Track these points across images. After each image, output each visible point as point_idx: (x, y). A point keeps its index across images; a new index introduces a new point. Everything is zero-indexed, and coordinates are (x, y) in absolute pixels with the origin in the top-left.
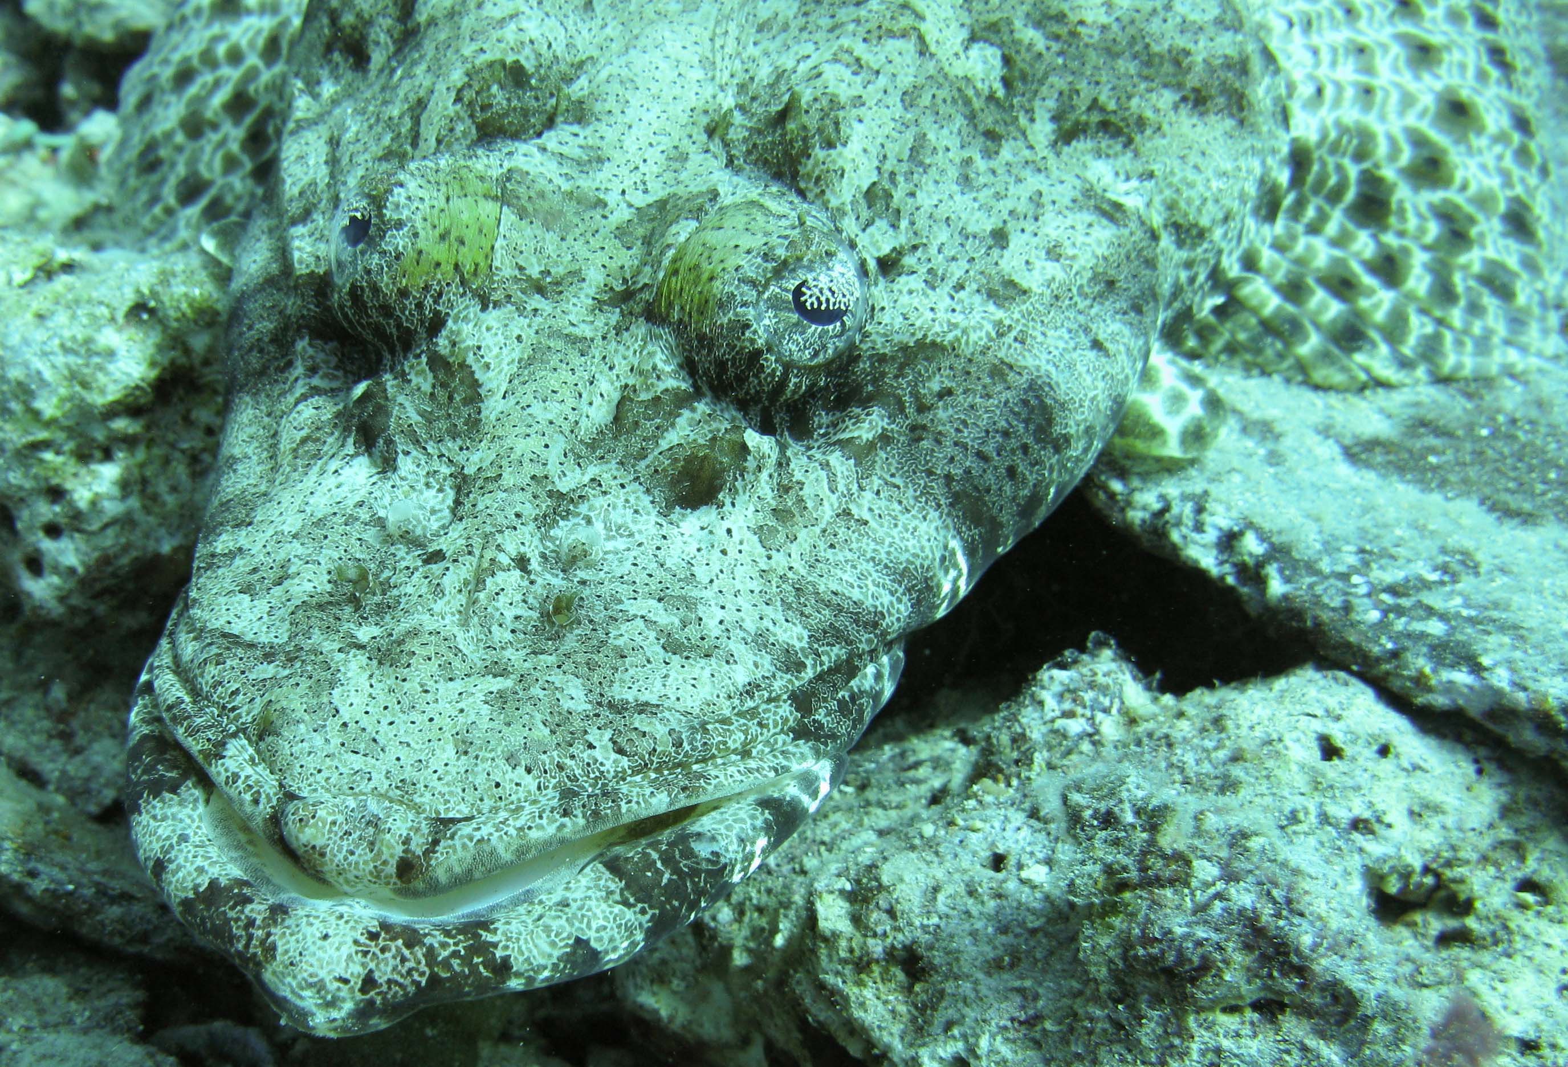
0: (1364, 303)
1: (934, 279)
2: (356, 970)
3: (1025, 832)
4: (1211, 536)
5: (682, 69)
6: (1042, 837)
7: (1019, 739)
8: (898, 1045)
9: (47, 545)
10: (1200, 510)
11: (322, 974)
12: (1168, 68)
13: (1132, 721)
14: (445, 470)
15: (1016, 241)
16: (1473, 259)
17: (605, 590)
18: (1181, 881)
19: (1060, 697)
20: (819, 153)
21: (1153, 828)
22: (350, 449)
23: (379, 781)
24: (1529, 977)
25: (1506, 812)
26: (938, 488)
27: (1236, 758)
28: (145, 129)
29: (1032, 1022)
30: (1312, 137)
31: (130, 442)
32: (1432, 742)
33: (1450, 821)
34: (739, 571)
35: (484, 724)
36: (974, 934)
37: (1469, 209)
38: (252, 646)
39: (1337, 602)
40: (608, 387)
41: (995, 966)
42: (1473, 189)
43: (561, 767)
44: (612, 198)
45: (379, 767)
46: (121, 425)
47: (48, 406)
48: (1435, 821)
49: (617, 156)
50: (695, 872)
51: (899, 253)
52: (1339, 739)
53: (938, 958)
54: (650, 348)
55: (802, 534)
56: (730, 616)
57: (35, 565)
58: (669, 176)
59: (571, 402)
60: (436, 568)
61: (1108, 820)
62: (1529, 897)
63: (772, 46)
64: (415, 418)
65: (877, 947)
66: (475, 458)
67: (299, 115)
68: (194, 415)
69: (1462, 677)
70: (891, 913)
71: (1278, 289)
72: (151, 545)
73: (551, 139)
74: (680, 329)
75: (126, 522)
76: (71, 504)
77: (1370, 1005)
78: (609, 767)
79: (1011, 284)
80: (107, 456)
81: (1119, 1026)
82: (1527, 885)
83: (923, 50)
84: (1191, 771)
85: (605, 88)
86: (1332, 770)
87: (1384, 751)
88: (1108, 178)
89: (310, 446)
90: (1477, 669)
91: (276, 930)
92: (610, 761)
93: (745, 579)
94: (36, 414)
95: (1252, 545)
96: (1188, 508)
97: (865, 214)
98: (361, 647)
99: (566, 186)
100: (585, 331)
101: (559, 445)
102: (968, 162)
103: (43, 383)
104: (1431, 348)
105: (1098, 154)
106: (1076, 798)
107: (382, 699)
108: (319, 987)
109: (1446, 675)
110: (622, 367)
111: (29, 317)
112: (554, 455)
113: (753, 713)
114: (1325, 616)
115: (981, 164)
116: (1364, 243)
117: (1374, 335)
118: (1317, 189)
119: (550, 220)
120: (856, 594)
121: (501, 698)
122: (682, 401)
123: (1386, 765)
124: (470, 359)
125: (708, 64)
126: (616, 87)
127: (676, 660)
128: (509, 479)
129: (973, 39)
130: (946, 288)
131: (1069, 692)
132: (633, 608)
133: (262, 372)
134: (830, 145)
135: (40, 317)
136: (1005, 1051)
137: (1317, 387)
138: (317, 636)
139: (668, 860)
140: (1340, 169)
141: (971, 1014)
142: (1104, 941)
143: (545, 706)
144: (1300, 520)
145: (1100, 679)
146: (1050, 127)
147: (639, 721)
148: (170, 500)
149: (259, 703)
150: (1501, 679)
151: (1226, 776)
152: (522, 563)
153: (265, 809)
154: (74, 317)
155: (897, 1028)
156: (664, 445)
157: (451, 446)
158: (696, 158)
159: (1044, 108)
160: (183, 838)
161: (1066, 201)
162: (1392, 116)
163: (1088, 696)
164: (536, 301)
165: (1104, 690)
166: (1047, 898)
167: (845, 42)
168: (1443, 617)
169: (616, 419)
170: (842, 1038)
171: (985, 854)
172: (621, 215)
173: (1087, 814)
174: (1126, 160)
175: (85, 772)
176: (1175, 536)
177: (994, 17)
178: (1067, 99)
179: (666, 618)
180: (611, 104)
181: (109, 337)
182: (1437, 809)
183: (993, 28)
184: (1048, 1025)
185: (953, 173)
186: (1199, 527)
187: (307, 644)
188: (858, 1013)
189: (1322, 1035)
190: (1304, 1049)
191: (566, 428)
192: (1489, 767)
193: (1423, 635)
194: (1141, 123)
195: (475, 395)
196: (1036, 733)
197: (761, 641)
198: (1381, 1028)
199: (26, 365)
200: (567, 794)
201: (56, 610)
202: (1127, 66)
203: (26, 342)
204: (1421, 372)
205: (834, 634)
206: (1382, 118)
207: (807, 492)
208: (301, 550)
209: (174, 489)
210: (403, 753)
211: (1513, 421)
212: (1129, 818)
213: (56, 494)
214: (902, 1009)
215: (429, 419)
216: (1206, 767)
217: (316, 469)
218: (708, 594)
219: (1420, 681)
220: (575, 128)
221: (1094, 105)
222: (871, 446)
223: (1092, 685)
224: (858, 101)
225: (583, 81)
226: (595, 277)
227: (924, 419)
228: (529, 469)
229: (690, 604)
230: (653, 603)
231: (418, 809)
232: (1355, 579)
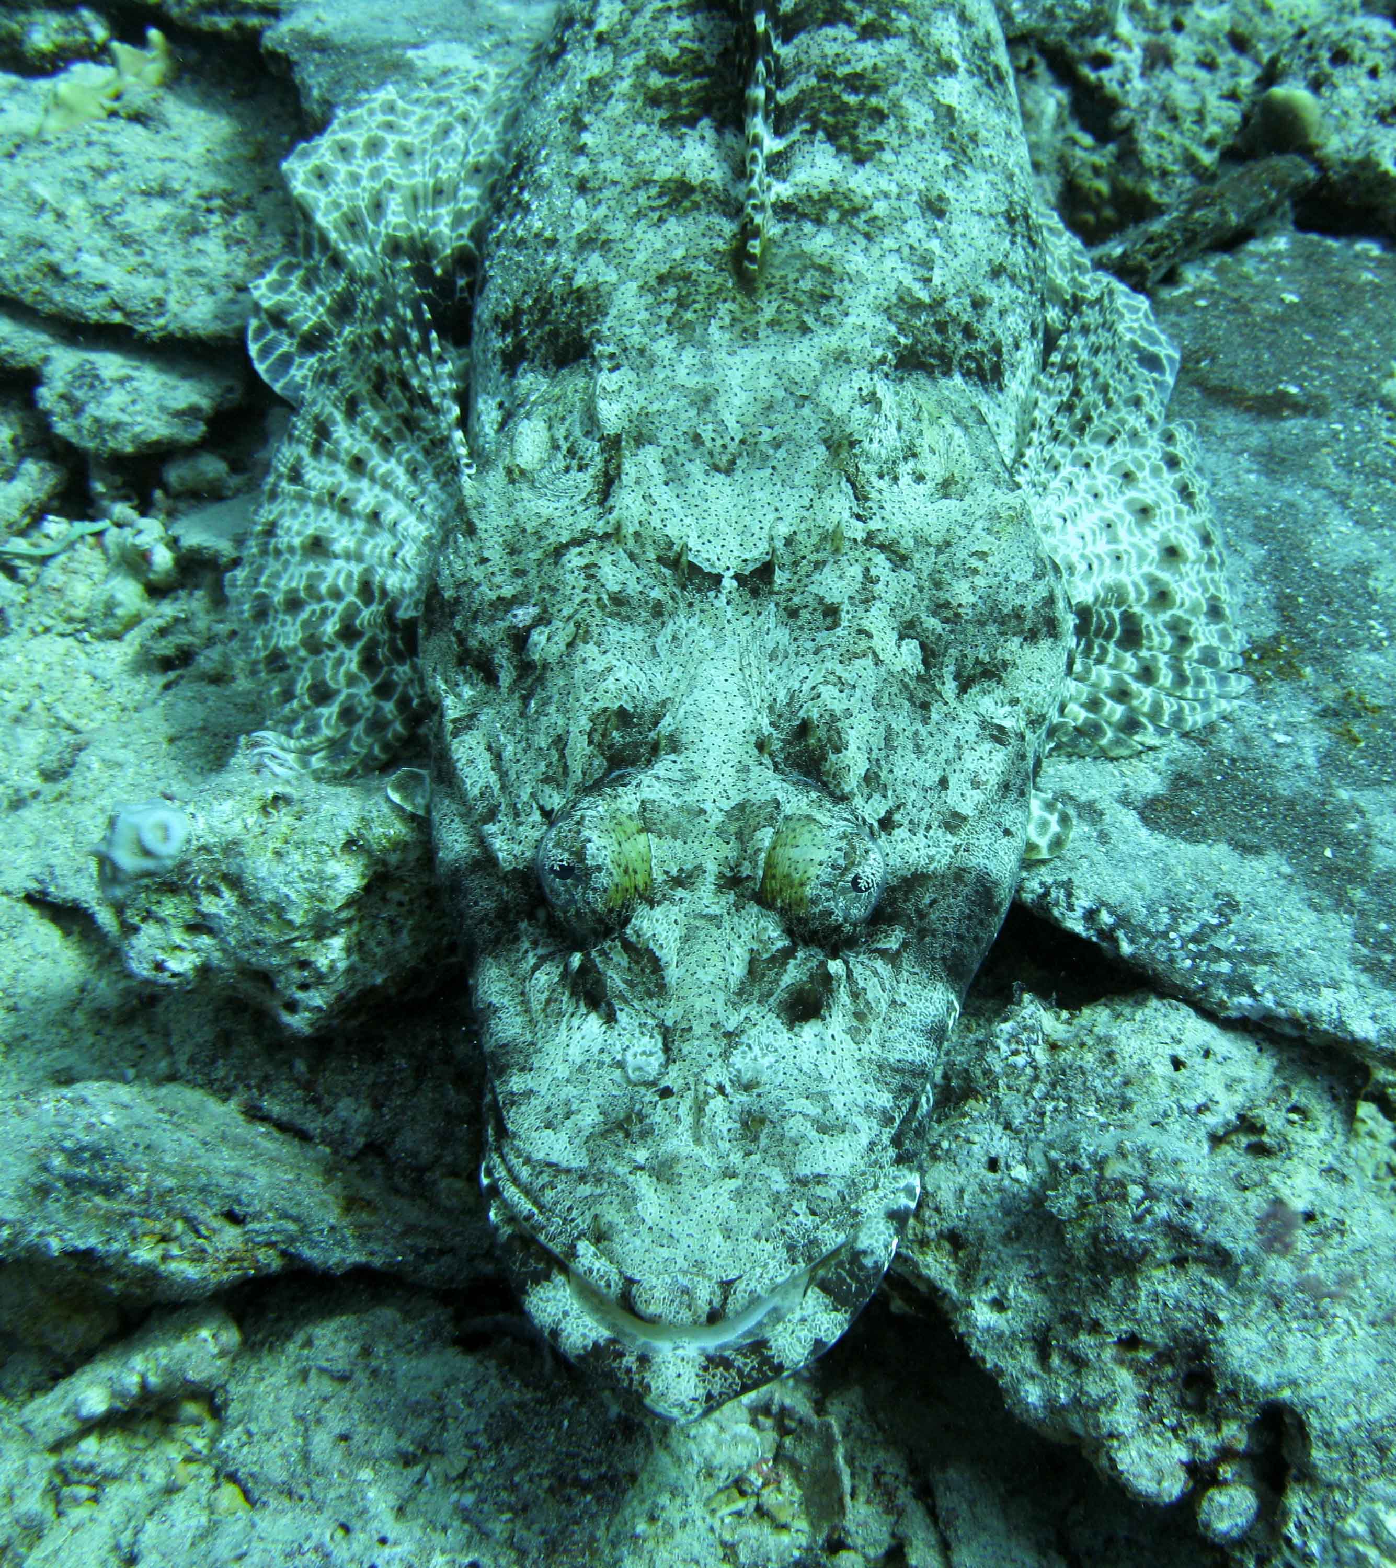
0: (1135, 703)
1: (913, 827)
2: (701, 1392)
3: (1005, 1140)
4: (1079, 912)
5: (730, 699)
6: (1016, 1143)
7: (987, 1073)
8: (954, 1290)
9: (300, 995)
10: (1069, 895)
11: (683, 1398)
12: (1014, 622)
13: (1054, 1047)
14: (651, 1022)
15: (953, 780)
16: (1194, 651)
17: (772, 1097)
18: (1123, 1198)
19: (1008, 1042)
20: (832, 757)
21: (1101, 1169)
22: (583, 1010)
23: (681, 1263)
24: (1303, 1169)
25: (1277, 1070)
26: (938, 966)
27: (1127, 1083)
28: (267, 638)
29: (1039, 1277)
30: (1090, 600)
31: (349, 922)
32: (1231, 1036)
33: (1248, 1086)
34: (846, 1065)
35: (734, 1214)
36: (990, 1218)
37: (1186, 617)
38: (568, 1171)
39: (1164, 957)
40: (740, 952)
41: (1007, 1239)
42: (1187, 604)
43: (783, 1232)
44: (708, 806)
45: (679, 1254)
46: (344, 915)
47: (296, 917)
48: (1240, 1088)
49: (703, 773)
50: (868, 1277)
51: (890, 813)
52: (1182, 1055)
53: (971, 1236)
54: (762, 923)
55: (874, 1027)
56: (848, 1098)
57: (292, 1007)
58: (740, 784)
59: (720, 965)
60: (671, 1101)
61: (1075, 1169)
62: (1294, 1117)
63: (782, 671)
64: (623, 986)
65: (931, 1232)
66: (670, 1013)
67: (451, 714)
68: (389, 895)
69: (1245, 1000)
70: (937, 1210)
71: (1082, 705)
72: (369, 982)
73: (660, 768)
74: (783, 912)
75: (351, 970)
76: (316, 970)
77: (1239, 1258)
78: (810, 1224)
79: (956, 815)
80: (335, 933)
81: (1096, 1285)
82: (1294, 1109)
83: (878, 662)
84: (1101, 1091)
85: (685, 723)
86: (1181, 1076)
87: (1207, 1054)
88: (992, 708)
89: (553, 1006)
90: (1254, 995)
91: (647, 1374)
92: (808, 1221)
93: (851, 1071)
94: (290, 923)
95: (1106, 918)
96: (1062, 894)
97: (866, 791)
98: (642, 1168)
99: (678, 803)
100: (715, 910)
101: (721, 997)
102: (916, 733)
103: (292, 902)
104: (1178, 718)
105: (984, 692)
106: (1054, 1154)
107: (667, 1205)
108: (682, 1405)
109: (1236, 1000)
110: (746, 936)
111: (269, 855)
112: (719, 1006)
113: (876, 1162)
114: (1160, 967)
115: (923, 731)
116: (1130, 663)
117: (1143, 720)
118: (1097, 633)
119: (676, 833)
120: (910, 1057)
121: (738, 1195)
122: (787, 954)
123: (1210, 1063)
124: (651, 945)
125: (745, 692)
126: (692, 722)
127: (826, 1137)
128: (698, 1030)
129: (901, 638)
130: (922, 831)
131: (1014, 1038)
132: (793, 1106)
133: (497, 941)
134: (838, 750)
135: (279, 854)
136: (1025, 1296)
137: (1112, 759)
138: (610, 1162)
139: (852, 1275)
140: (1109, 616)
141: (999, 1274)
142: (1080, 1234)
143: (764, 1194)
144: (1129, 891)
145: (1030, 1022)
146: (954, 684)
147: (820, 1190)
148: (378, 950)
149: (588, 1215)
150: (1268, 1000)
151: (1123, 1097)
152: (721, 1089)
153: (615, 1290)
154: (304, 855)
155: (952, 1279)
156: (783, 985)
157: (652, 1003)
158: (756, 770)
159: (948, 672)
160: (566, 1314)
161: (973, 738)
162: (1134, 569)
163: (1024, 1037)
164: (680, 893)
165: (1032, 1029)
166: (1030, 1190)
167: (829, 665)
168: (1227, 955)
169: (750, 972)
170: (912, 1280)
171: (984, 1159)
172: (717, 818)
173: (1062, 1165)
174: (999, 693)
175: (338, 1127)
176: (1056, 912)
177: (909, 617)
178: (960, 662)
179: (814, 1110)
180: (692, 736)
181: (334, 867)
182: (1240, 1080)
183: (911, 625)
184: (1050, 1280)
185: (910, 746)
186: (1071, 907)
187: (605, 1168)
188: (925, 1271)
189: (1212, 1274)
190: (1203, 1283)
191: (722, 983)
192: (1265, 1045)
193: (1219, 974)
194: (1005, 664)
195: (656, 966)
196: (998, 1068)
197: (868, 1110)
198: (1246, 1269)
199: (276, 890)
200: (791, 1248)
201: (307, 1031)
202: (992, 629)
203: (272, 874)
204: (1173, 735)
205: (905, 1090)
206: (1129, 573)
207: (870, 996)
208: (575, 1092)
209: (380, 943)
210: (690, 1241)
211: (1233, 761)
212: (1087, 1166)
213: (304, 965)
214: (952, 1267)
215: (631, 984)
216: (1109, 1089)
217: (563, 1025)
218: (833, 1086)
219: (1222, 1004)
220: (673, 757)
221: (978, 662)
222: (898, 952)
223: (1025, 1028)
224: (848, 713)
225: (668, 719)
226: (712, 868)
227: (924, 924)
228: (708, 1020)
229: (824, 1096)
230: (803, 1101)
231: (710, 1278)
232: (1172, 935)
